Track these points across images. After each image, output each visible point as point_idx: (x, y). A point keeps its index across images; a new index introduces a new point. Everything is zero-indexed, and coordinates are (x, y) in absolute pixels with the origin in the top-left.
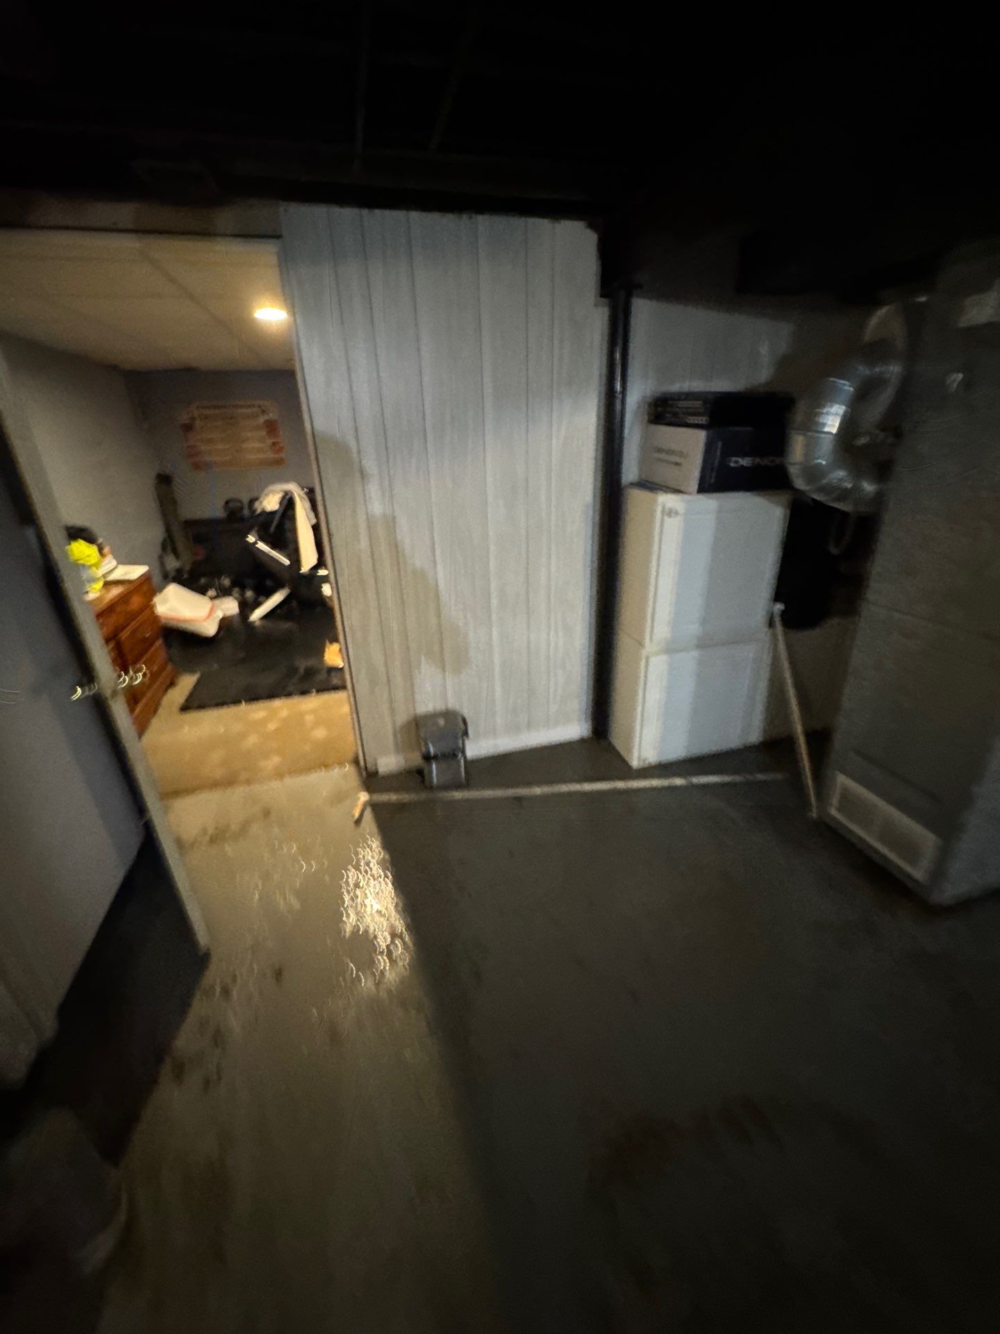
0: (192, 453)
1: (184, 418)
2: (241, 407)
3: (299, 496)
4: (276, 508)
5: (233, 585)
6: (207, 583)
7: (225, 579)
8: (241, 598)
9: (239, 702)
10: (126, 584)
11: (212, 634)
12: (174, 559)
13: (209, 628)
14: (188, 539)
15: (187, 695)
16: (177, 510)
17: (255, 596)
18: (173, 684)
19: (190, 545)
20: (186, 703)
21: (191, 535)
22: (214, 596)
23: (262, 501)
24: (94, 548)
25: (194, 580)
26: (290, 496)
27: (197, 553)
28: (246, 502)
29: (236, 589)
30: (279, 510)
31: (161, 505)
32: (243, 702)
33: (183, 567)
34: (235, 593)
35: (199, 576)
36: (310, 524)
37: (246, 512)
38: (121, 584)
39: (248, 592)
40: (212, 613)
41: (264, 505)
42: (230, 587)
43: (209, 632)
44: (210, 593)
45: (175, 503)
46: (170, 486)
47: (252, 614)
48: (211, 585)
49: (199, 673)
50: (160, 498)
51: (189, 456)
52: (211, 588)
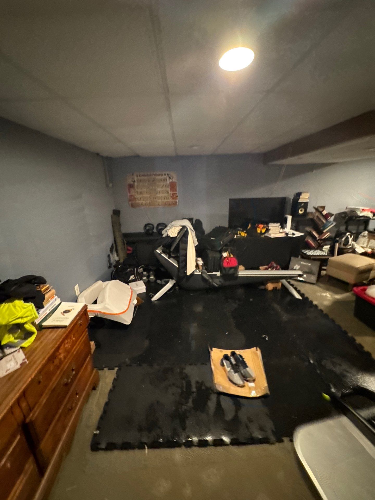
0: (132, 199)
1: (130, 181)
2: (158, 175)
3: (191, 230)
4: (176, 235)
5: (144, 270)
6: (130, 271)
7: (140, 268)
8: (147, 280)
9: (141, 446)
10: (60, 330)
11: (129, 323)
12: (116, 256)
13: (127, 319)
14: (124, 244)
15: (102, 409)
16: (120, 228)
17: (154, 279)
18: (94, 388)
19: (124, 247)
20: (98, 432)
21: (125, 242)
22: (133, 280)
23: (167, 231)
24: (31, 306)
25: (124, 269)
26: (186, 229)
27: (128, 250)
28: (155, 226)
29: (145, 273)
30: (178, 237)
31: (113, 226)
32: (146, 447)
33: (119, 260)
34: (145, 276)
35: (128, 266)
36: (194, 245)
37: (155, 230)
38: (56, 330)
39: (152, 277)
40: (131, 303)
41: (169, 233)
42: (142, 273)
43: (127, 322)
44: (131, 278)
45: (120, 225)
46: (119, 216)
47: (153, 296)
48: (133, 273)
49: (116, 369)
50: (113, 223)
51: (130, 200)
52: (132, 275)
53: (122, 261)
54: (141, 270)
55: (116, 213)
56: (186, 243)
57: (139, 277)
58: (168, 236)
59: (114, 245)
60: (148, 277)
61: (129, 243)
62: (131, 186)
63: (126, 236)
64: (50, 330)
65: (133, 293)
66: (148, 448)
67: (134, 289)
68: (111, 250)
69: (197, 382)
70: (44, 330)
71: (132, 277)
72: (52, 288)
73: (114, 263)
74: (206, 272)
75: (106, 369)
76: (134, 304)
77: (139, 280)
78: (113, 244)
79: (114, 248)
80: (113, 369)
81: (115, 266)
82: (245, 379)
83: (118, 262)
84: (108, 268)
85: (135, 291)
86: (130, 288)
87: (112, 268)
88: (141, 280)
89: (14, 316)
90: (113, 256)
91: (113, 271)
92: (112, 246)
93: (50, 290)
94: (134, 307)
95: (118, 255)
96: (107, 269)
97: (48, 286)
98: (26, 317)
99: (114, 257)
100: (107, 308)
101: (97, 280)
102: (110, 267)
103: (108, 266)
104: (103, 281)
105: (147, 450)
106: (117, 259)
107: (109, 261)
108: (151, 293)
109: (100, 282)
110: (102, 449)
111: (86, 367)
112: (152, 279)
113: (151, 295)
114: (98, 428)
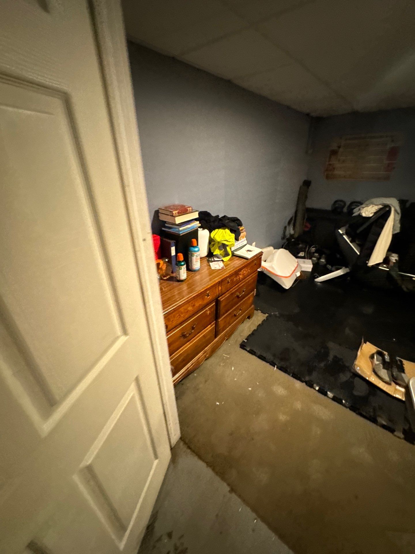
0: (329, 169)
1: (334, 146)
3: (396, 211)
4: (371, 215)
5: (316, 252)
6: (301, 248)
7: (313, 247)
8: (316, 261)
9: (273, 364)
10: (244, 260)
11: (287, 288)
12: (292, 229)
13: (287, 284)
14: (304, 219)
15: (251, 332)
16: (305, 201)
17: (325, 263)
18: (249, 318)
19: (303, 223)
20: (246, 341)
21: (306, 217)
22: (302, 257)
23: (361, 208)
24: (233, 236)
25: (296, 243)
26: (388, 209)
27: (306, 227)
28: (348, 204)
29: (316, 255)
30: (373, 217)
31: (298, 198)
32: (276, 366)
33: (294, 234)
34: (315, 257)
35: (300, 242)
36: (393, 232)
37: (345, 210)
38: (241, 259)
39: (323, 260)
40: (294, 273)
41: (361, 212)
42: (314, 253)
43: (286, 286)
44: (300, 254)
45: (306, 197)
46: (308, 188)
47: (318, 277)
48: (303, 250)
49: (267, 315)
50: (300, 194)
51: (327, 170)
52: (302, 252)
53: (296, 236)
54: (313, 249)
55: (307, 184)
56: (382, 227)
57: (309, 256)
58: (360, 216)
59: (293, 219)
60: (319, 259)
61: (309, 220)
62: (334, 153)
63: (309, 210)
64: (238, 258)
65: (298, 266)
66: (277, 368)
67: (301, 264)
68: (289, 223)
69: (335, 357)
70: (234, 257)
71: (302, 254)
72: (245, 231)
73: (288, 236)
74: (398, 270)
75: (259, 311)
76: (296, 275)
77: (308, 259)
78: (292, 217)
79: (292, 221)
80: (265, 314)
81: (288, 239)
82: (395, 381)
83: (292, 236)
84: (282, 239)
85: (301, 267)
86: (297, 261)
87: (285, 241)
88: (310, 259)
89: (224, 238)
90: (289, 229)
91: (285, 243)
92: (291, 219)
93: (243, 232)
94: (296, 277)
95: (294, 229)
96: (280, 240)
97: (243, 228)
98: (229, 242)
99: (290, 231)
100: (273, 268)
101: (269, 246)
102: (283, 238)
103: (282, 237)
104: (275, 249)
105: (275, 368)
106: (292, 232)
107: (284, 232)
108: (317, 273)
109: (271, 248)
110: (246, 350)
111: (249, 298)
112: (323, 262)
113: (316, 275)
114: (246, 339)
